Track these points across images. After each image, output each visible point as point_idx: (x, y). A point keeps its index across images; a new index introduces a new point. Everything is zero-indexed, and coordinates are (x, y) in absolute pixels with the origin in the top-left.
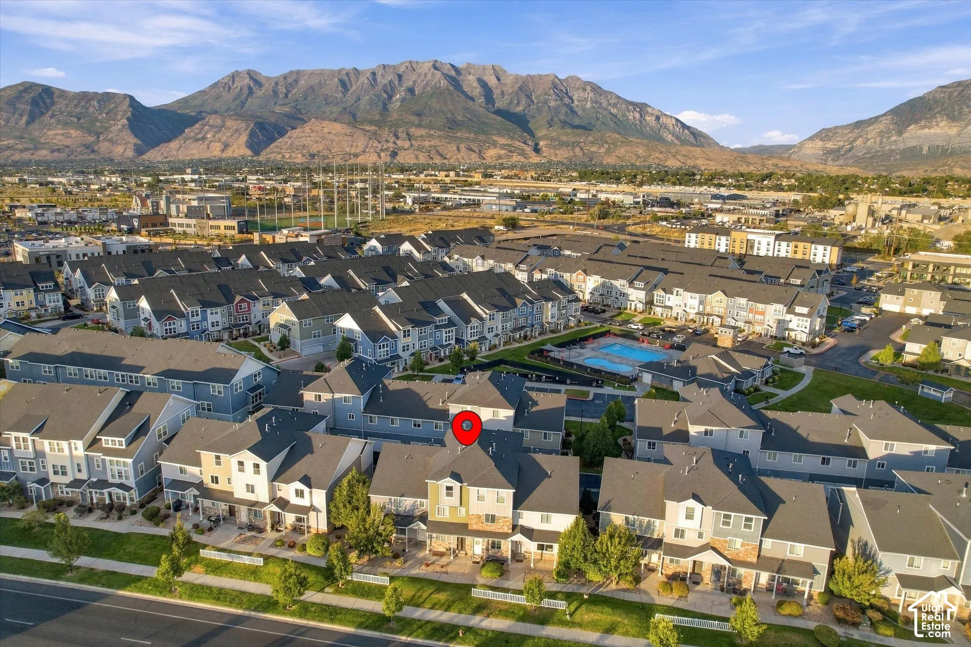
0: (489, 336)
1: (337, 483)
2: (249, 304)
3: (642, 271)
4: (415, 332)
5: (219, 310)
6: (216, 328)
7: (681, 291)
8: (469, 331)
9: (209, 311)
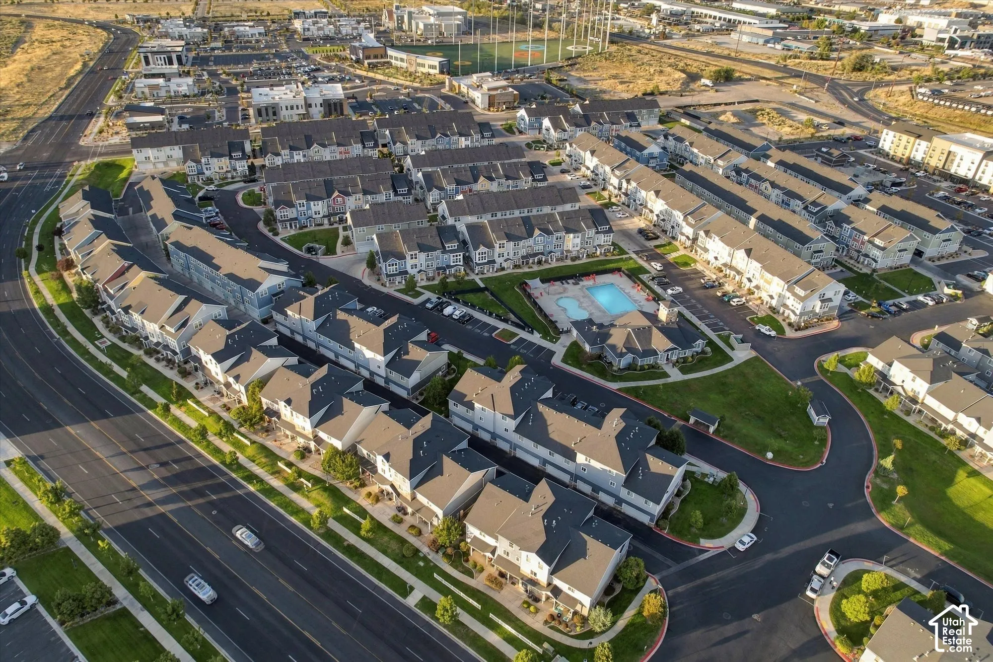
0: (499, 260)
1: (249, 384)
2: (343, 198)
3: (704, 205)
4: (422, 256)
5: (320, 203)
6: (318, 216)
7: (717, 238)
8: (477, 256)
9: (312, 203)
